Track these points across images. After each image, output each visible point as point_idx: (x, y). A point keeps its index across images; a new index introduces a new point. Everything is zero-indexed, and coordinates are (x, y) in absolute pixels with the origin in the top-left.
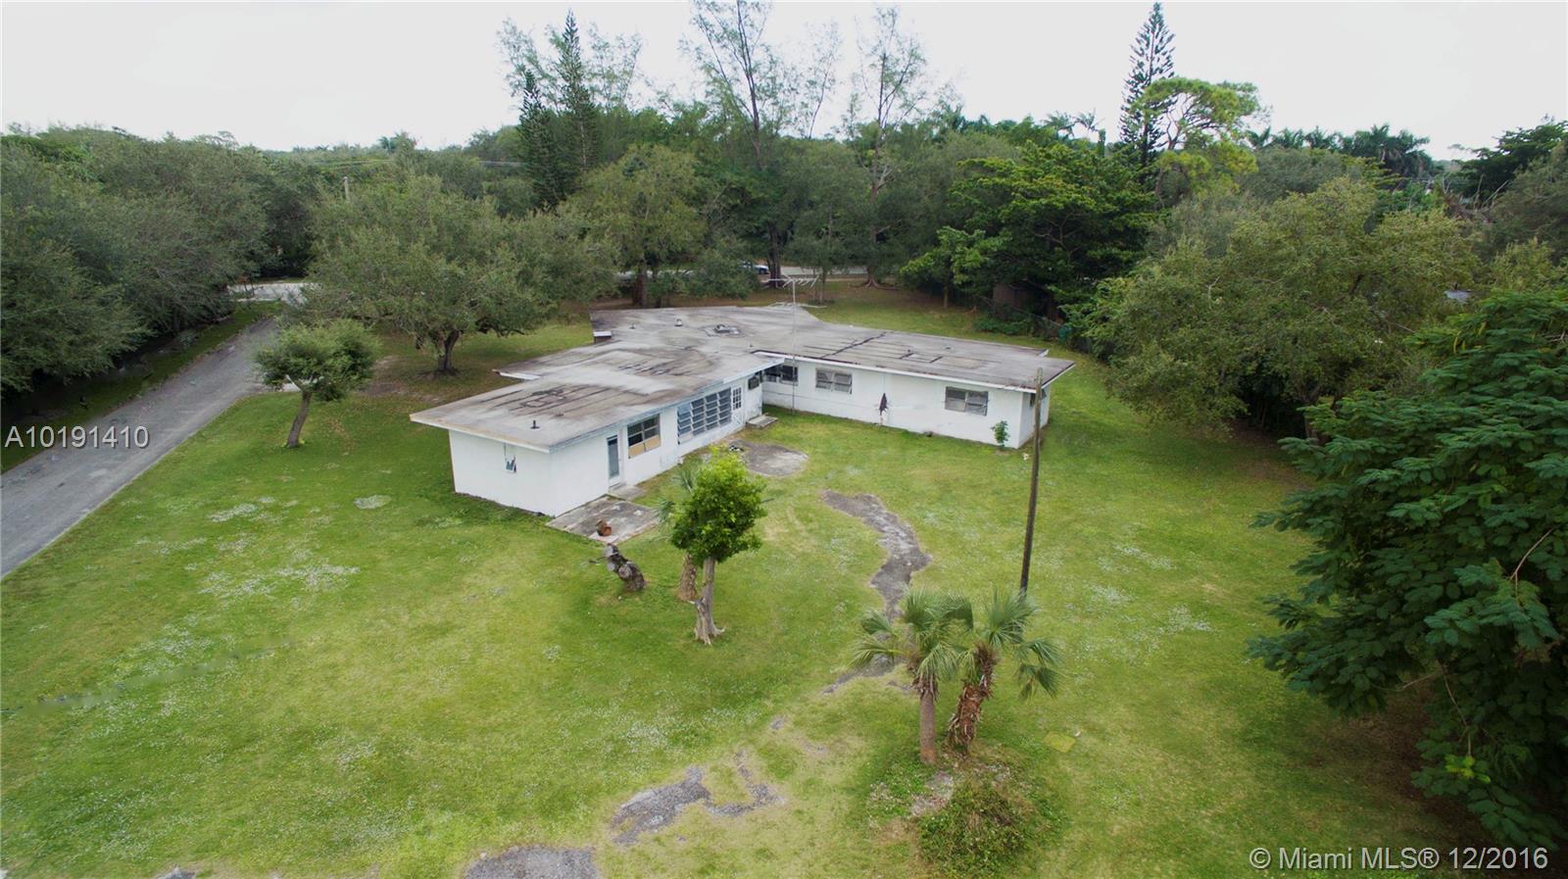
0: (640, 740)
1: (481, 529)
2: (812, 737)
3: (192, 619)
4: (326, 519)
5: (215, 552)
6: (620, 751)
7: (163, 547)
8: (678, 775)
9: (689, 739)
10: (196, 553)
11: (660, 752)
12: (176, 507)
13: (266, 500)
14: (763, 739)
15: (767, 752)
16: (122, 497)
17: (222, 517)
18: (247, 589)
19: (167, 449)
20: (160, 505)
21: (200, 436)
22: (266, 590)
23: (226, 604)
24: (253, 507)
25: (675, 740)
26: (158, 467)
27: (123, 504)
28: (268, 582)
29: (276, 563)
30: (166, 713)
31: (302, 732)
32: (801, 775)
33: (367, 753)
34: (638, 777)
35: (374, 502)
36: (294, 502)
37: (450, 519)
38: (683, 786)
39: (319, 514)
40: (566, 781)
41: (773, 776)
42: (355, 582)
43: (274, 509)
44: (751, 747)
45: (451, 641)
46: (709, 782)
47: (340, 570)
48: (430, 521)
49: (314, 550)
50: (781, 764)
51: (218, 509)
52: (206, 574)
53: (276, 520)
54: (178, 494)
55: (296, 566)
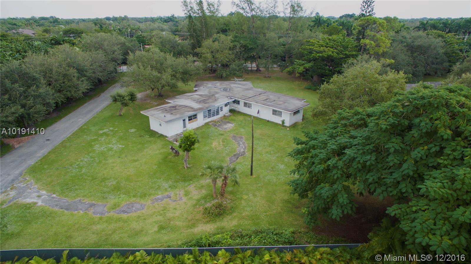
0: (163, 186)
1: (152, 139)
2: (196, 189)
3: (91, 154)
4: (122, 134)
5: (98, 140)
6: (159, 188)
7: (89, 138)
8: (167, 193)
9: (172, 187)
10: (95, 140)
11: (166, 189)
12: (93, 129)
13: (111, 129)
14: (186, 189)
15: (186, 191)
16: (83, 126)
17: (101, 132)
18: (102, 149)
19: (94, 114)
20: (90, 128)
21: (102, 112)
22: (106, 149)
23: (97, 152)
24: (108, 130)
25: (170, 187)
26: (92, 119)
27: (83, 127)
28: (106, 148)
29: (109, 144)
30: (83, 172)
31: (105, 178)
32: (190, 196)
33: (114, 183)
34: (160, 193)
35: (133, 130)
36: (116, 129)
37: (147, 136)
38: (167, 195)
39: (121, 133)
40: (147, 192)
41: (184, 196)
42: (123, 149)
43: (112, 131)
44: (183, 190)
45: (137, 163)
46: (172, 195)
47: (121, 146)
48: (143, 136)
49: (117, 141)
50: (187, 194)
51: (101, 130)
52: (95, 145)
53: (112, 133)
54: (94, 126)
55: (113, 145)
